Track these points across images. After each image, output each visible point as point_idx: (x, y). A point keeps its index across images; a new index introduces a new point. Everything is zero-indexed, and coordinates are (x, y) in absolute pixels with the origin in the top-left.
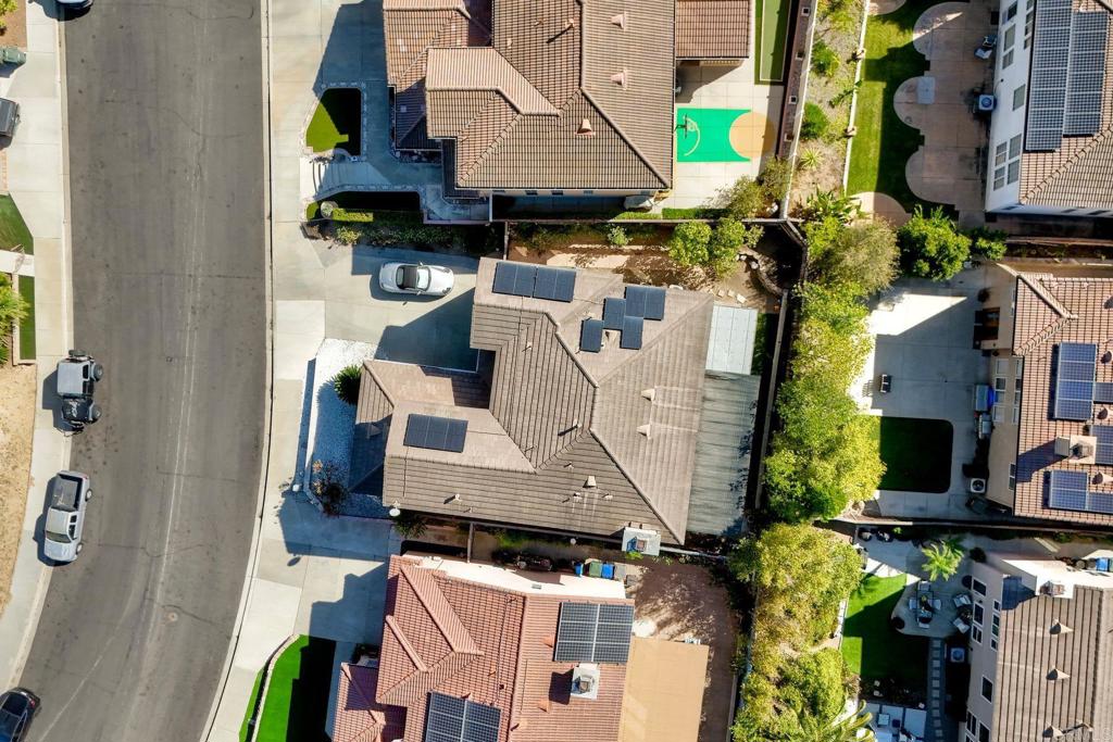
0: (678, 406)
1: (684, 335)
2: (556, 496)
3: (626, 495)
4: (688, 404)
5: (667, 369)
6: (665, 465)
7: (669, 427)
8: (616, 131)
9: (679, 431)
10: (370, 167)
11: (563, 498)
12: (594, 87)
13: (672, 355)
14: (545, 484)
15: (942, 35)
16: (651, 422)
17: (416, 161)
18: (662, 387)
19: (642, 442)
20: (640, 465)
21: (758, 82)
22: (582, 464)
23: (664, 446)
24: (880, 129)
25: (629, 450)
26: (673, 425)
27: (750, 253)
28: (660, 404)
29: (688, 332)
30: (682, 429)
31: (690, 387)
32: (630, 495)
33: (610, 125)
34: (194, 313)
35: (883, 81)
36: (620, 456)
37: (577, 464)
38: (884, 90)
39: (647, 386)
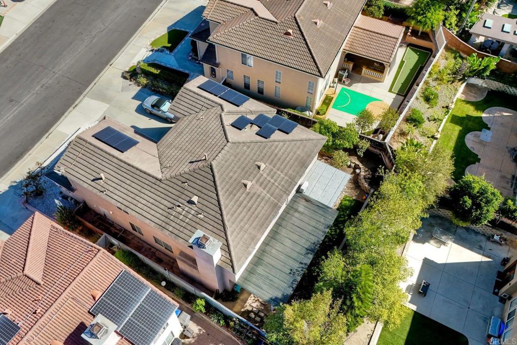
0: (276, 184)
1: (299, 148)
2: (166, 203)
3: (213, 218)
4: (283, 186)
5: (279, 159)
6: (250, 213)
7: (265, 192)
8: (305, 40)
9: (269, 198)
10: (173, 58)
11: (170, 205)
12: (302, 18)
13: (286, 153)
14: (163, 191)
15: (500, 120)
16: (254, 182)
17: (197, 63)
18: (271, 167)
19: (241, 191)
20: (232, 203)
21: (390, 91)
22: (194, 185)
23: (255, 202)
24: (453, 146)
25: (230, 190)
26: (268, 192)
27: (358, 163)
28: (265, 175)
29: (301, 147)
30: (272, 198)
31: (290, 178)
32: (216, 220)
33: (303, 36)
34: (42, 87)
35: (461, 126)
36: (223, 189)
37: (191, 184)
38: (460, 131)
39: (261, 160)
